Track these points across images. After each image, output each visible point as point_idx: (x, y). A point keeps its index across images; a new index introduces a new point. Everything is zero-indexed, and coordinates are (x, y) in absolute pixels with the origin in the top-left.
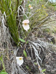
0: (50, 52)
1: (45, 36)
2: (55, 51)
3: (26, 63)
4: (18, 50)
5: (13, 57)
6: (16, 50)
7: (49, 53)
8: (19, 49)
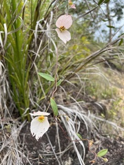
0: (99, 139)
1: (86, 102)
2: (108, 137)
3: (41, 160)
4: (23, 129)
5: (9, 143)
6: (18, 127)
7: (96, 139)
8: (26, 126)
